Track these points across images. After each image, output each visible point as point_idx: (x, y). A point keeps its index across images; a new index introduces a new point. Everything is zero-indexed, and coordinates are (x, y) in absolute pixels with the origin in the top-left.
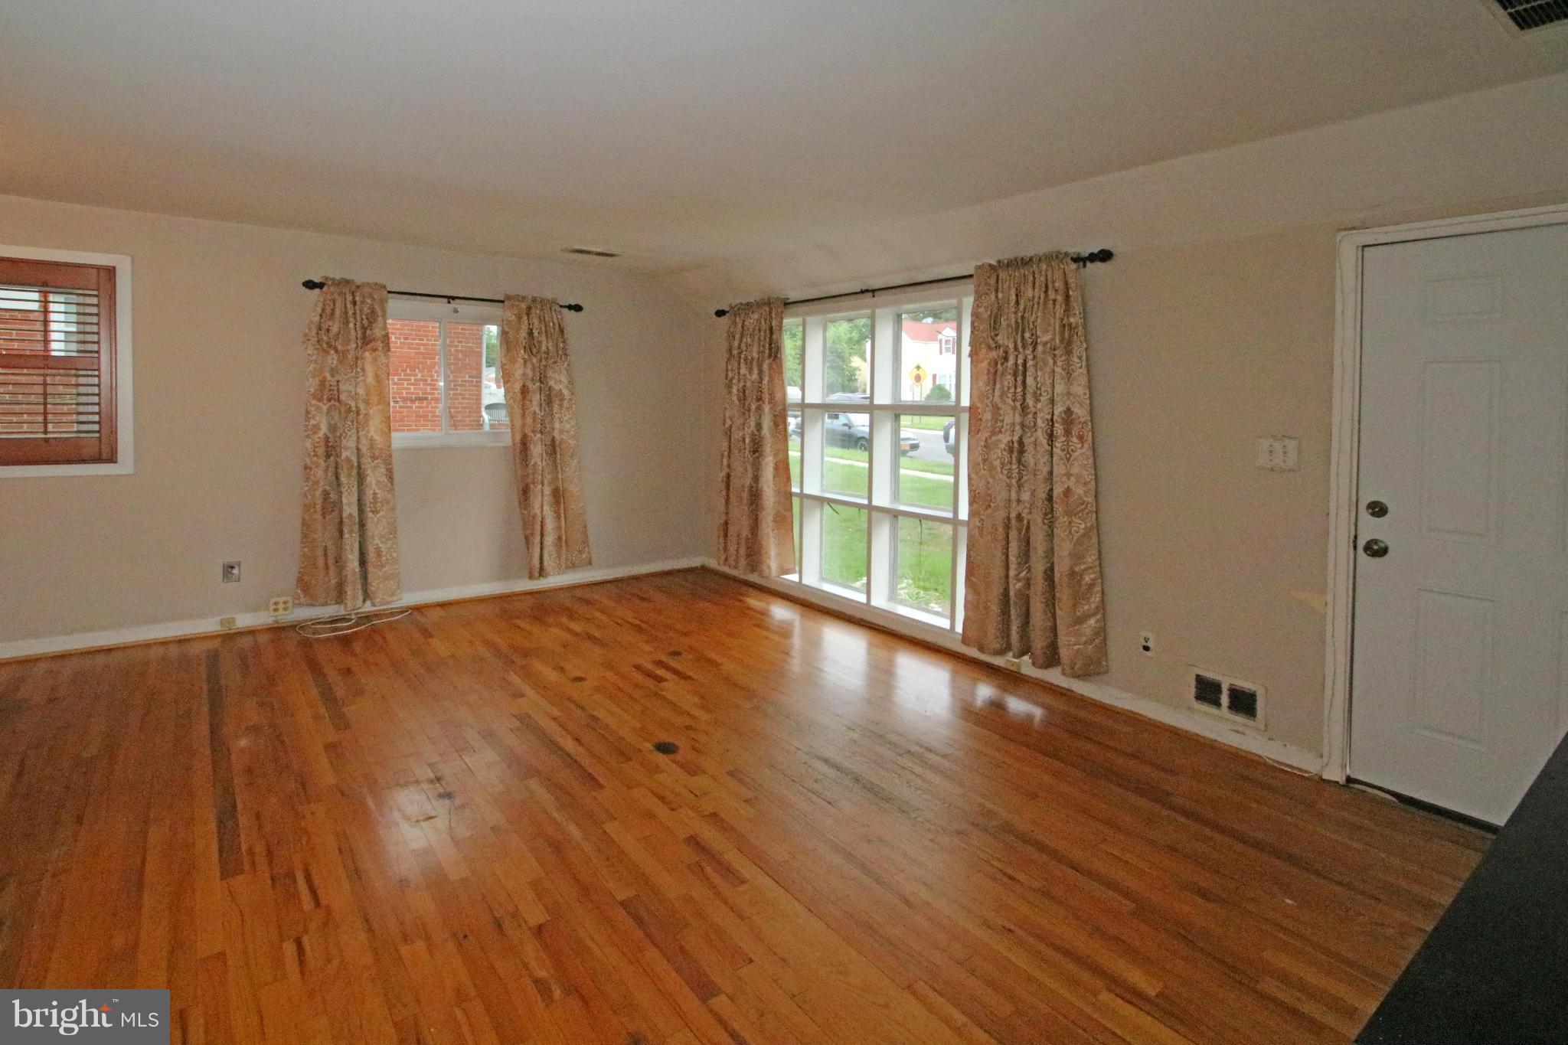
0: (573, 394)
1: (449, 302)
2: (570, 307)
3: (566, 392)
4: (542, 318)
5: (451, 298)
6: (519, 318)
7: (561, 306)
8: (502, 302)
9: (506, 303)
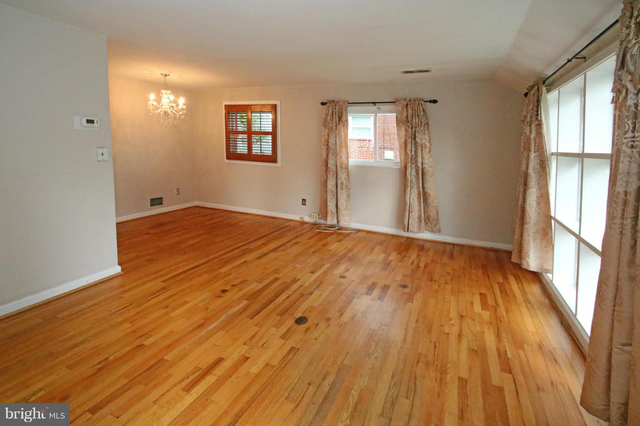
0: (431, 145)
1: (375, 105)
2: (431, 101)
3: (428, 144)
4: (414, 108)
5: (374, 103)
6: (403, 109)
7: (425, 102)
8: (395, 102)
9: (396, 102)
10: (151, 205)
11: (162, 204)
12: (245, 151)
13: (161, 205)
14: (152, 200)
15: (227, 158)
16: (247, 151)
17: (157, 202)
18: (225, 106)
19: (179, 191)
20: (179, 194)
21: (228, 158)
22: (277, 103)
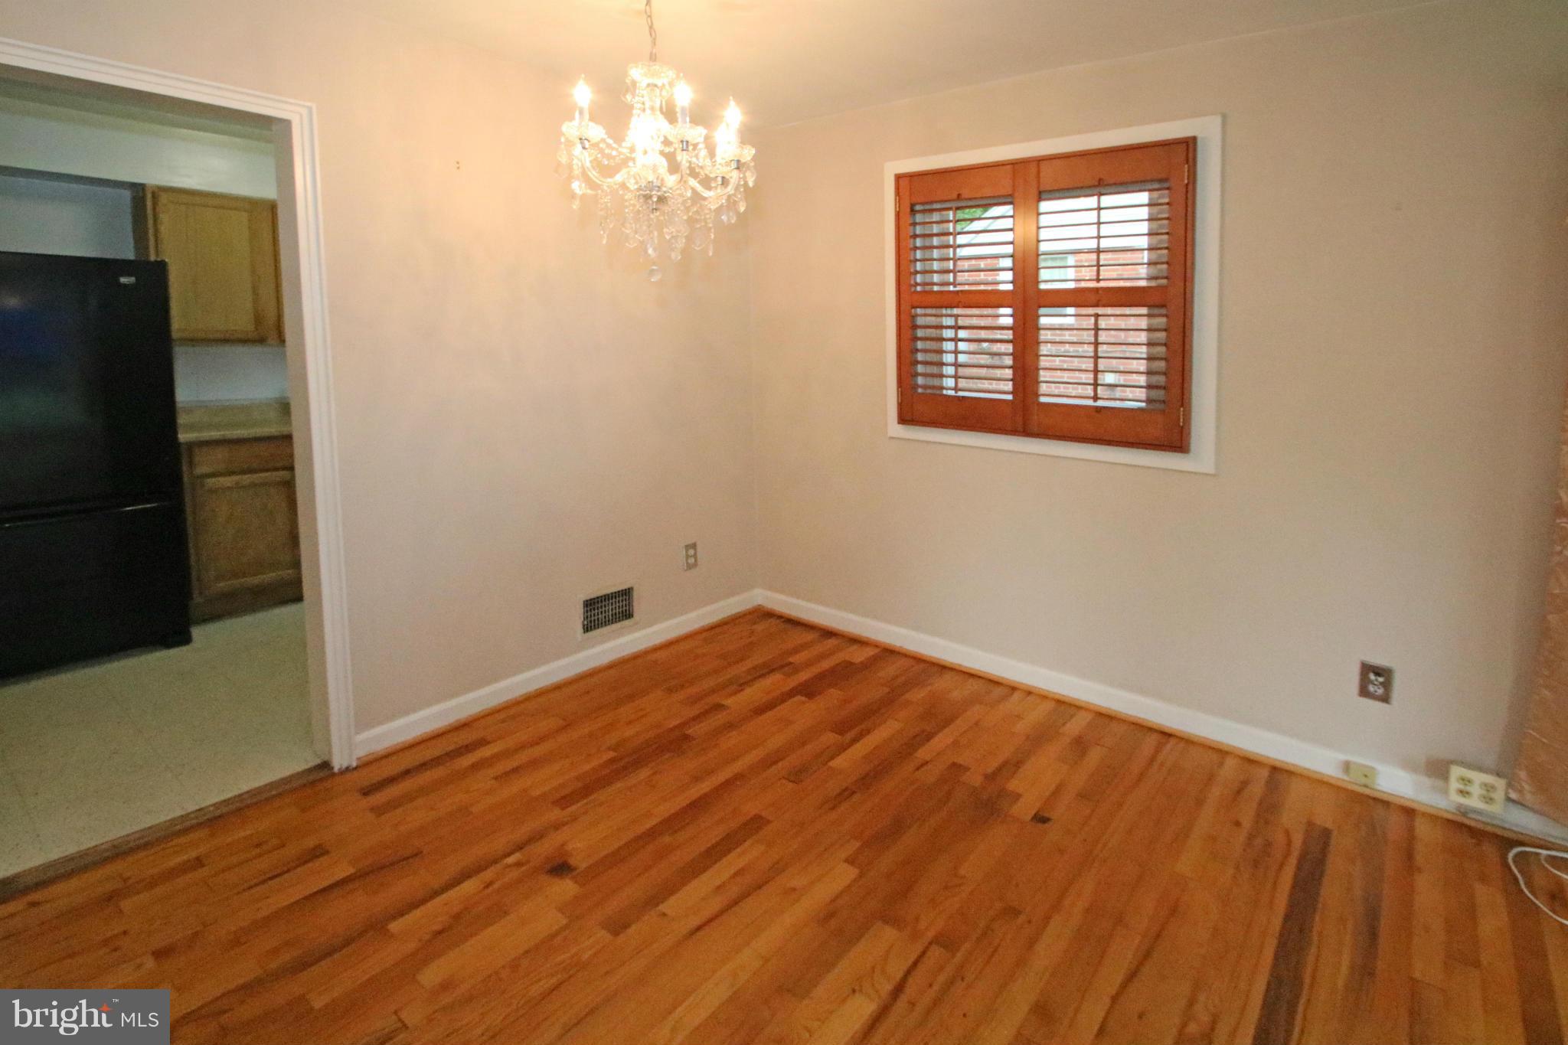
10: (587, 629)
11: (628, 615)
12: (1000, 387)
13: (627, 623)
14: (590, 604)
15: (903, 420)
16: (1009, 386)
17: (610, 609)
18: (898, 178)
19: (695, 556)
20: (695, 565)
21: (907, 416)
22: (1206, 129)
